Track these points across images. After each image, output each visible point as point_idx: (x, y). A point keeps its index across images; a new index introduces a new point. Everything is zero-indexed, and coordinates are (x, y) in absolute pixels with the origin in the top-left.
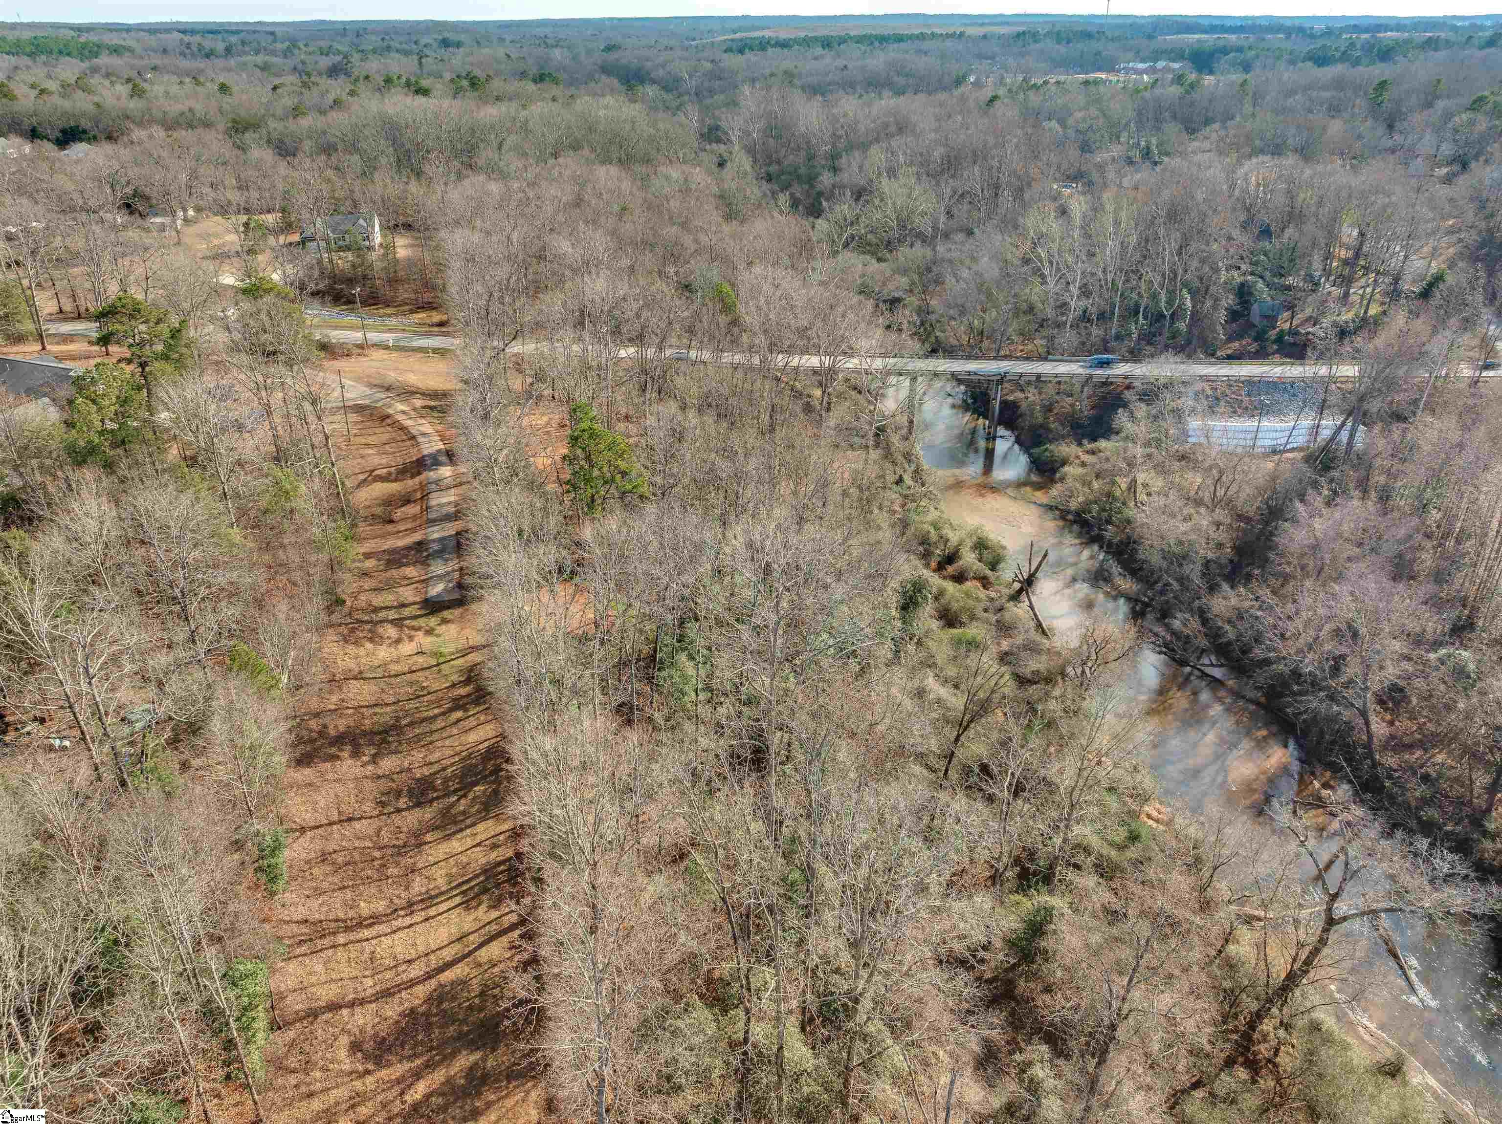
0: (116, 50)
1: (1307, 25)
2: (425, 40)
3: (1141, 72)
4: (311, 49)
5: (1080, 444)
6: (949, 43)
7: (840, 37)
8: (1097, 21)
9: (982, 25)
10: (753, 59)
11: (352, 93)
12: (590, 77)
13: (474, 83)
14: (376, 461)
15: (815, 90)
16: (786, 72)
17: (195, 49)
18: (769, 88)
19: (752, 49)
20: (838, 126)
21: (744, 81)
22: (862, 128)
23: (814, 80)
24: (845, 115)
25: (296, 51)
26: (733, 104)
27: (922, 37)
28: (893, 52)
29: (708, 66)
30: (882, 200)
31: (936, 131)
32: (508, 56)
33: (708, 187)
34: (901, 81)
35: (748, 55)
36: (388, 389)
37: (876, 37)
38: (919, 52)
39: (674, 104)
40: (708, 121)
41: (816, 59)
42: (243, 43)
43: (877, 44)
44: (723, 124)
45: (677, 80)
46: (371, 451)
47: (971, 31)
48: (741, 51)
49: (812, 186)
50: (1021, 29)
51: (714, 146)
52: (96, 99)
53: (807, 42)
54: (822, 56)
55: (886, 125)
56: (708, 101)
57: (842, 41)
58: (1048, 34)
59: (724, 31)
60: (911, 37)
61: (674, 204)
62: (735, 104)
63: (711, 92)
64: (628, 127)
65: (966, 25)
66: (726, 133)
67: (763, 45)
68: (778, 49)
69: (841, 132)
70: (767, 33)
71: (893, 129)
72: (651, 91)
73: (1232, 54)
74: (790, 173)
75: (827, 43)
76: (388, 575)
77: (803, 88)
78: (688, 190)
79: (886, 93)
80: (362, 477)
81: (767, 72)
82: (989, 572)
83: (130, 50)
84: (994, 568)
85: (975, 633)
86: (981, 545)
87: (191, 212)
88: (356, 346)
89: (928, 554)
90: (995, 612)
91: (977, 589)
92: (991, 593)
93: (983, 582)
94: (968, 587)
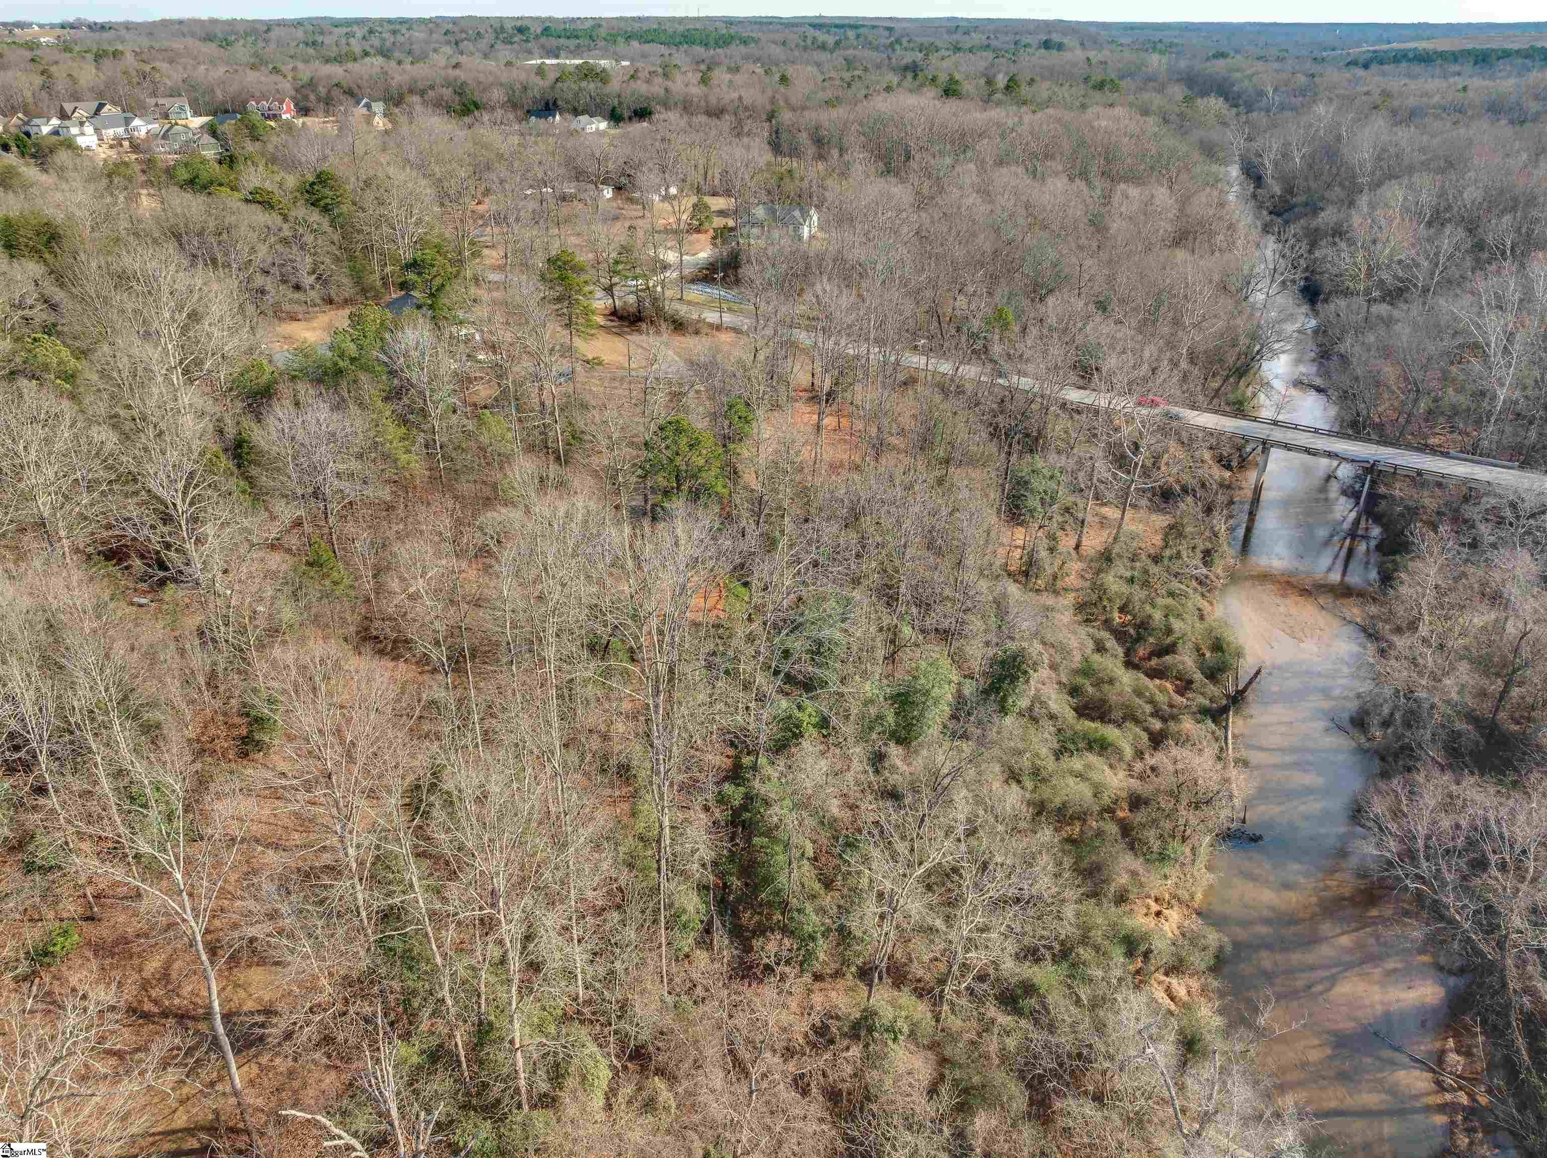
4: (911, 45)
13: (1009, 86)
17: (808, 41)
25: (896, 46)
42: (858, 36)
59: (1379, 40)
82: (1198, 676)
83: (757, 41)
84: (1213, 674)
85: (1111, 732)
86: (1218, 646)
87: (673, 190)
88: (711, 326)
89: (1139, 639)
90: (1164, 720)
91: (1162, 690)
92: (1178, 699)
93: (1185, 685)
94: (1152, 685)
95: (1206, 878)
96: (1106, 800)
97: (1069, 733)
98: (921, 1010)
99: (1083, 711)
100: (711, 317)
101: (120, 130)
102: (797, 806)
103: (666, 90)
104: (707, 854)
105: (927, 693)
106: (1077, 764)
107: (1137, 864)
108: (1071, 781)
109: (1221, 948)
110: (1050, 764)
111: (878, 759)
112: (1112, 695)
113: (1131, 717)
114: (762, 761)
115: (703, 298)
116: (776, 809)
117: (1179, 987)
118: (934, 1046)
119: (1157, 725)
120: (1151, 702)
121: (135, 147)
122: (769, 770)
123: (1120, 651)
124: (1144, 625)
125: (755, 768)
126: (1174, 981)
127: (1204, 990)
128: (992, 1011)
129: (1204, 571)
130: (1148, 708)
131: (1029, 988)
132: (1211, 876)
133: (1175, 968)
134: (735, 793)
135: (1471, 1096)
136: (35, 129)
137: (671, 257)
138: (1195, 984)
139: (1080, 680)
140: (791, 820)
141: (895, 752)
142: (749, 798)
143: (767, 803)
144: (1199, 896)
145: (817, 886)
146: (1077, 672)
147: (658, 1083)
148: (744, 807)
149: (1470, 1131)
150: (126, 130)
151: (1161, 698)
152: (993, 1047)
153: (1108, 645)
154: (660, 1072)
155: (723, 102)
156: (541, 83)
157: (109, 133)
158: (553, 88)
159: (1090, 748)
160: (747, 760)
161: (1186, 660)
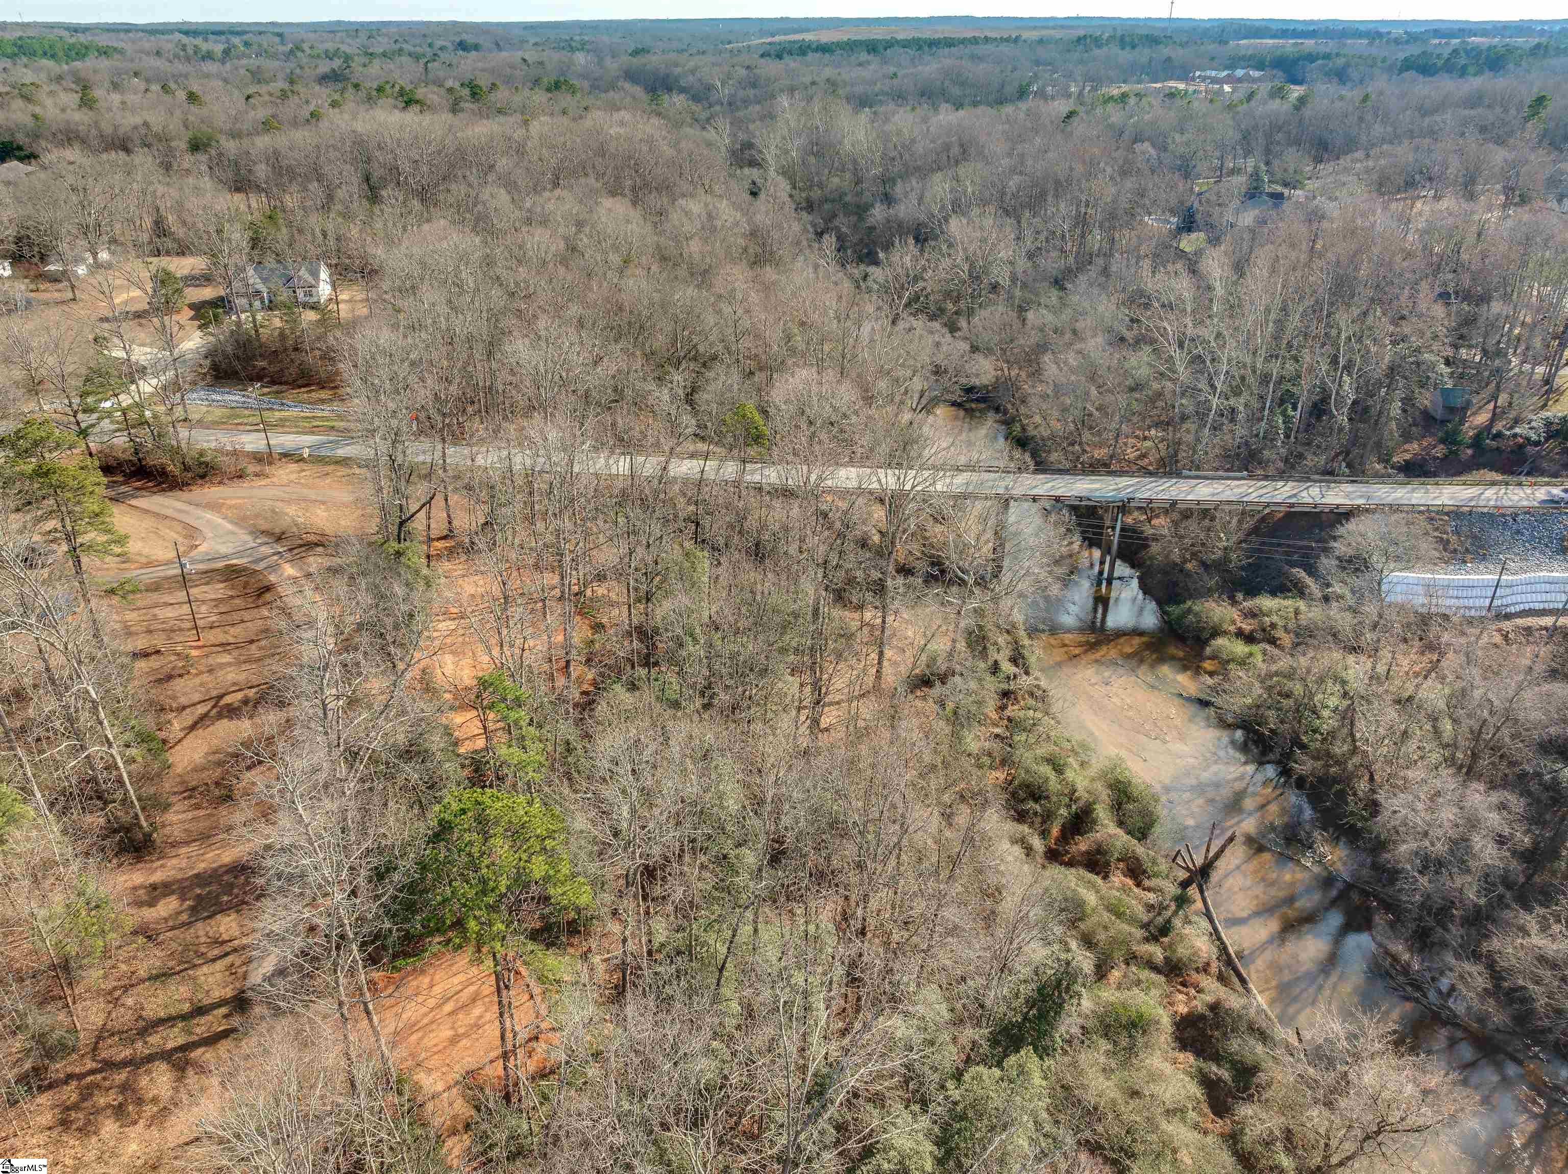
0: (104, 52)
1: (1384, 30)
2: (439, 43)
3: (1221, 81)
4: (315, 52)
5: (1234, 602)
6: (1004, 48)
7: (887, 42)
8: (1158, 25)
9: (1035, 28)
10: (792, 65)
11: (334, 104)
12: (612, 86)
13: (475, 93)
14: (231, 676)
15: (862, 102)
16: (828, 80)
17: (190, 51)
18: (810, 99)
19: (790, 53)
20: (891, 145)
21: (782, 91)
22: (919, 148)
23: (859, 89)
24: (899, 133)
25: (299, 54)
26: (769, 116)
27: (975, 41)
28: (945, 60)
29: (743, 72)
30: (950, 246)
31: (1010, 155)
32: (525, 60)
33: (737, 224)
34: (956, 91)
35: (787, 59)
36: (279, 538)
37: (925, 41)
38: (973, 57)
39: (704, 115)
40: (741, 136)
41: (860, 65)
42: (247, 44)
43: (926, 48)
44: (757, 141)
45: (709, 88)
46: (226, 658)
47: (1025, 35)
48: (779, 57)
49: (861, 219)
50: (1081, 33)
51: (746, 171)
52: (38, 110)
53: (851, 46)
54: (868, 63)
55: (947, 147)
56: (740, 114)
57: (889, 44)
58: (1112, 38)
59: (762, 33)
60: (963, 41)
61: (694, 247)
62: (772, 117)
63: (746, 102)
64: (645, 148)
65: (1018, 28)
66: (761, 152)
67: (803, 49)
68: (818, 55)
69: (893, 154)
70: (809, 37)
71: (956, 150)
72: (679, 100)
73: (1320, 62)
74: (833, 201)
75: (872, 47)
76: (188, 935)
77: (848, 99)
78: (713, 229)
79: (944, 107)
80: (201, 709)
81: (807, 79)
82: (1140, 850)
83: (121, 52)
84: (1145, 836)
87: (104, 256)
88: (258, 458)
100: (252, 442)
103: (35, 117)
115: (218, 413)
137: (142, 354)
155: (121, 131)
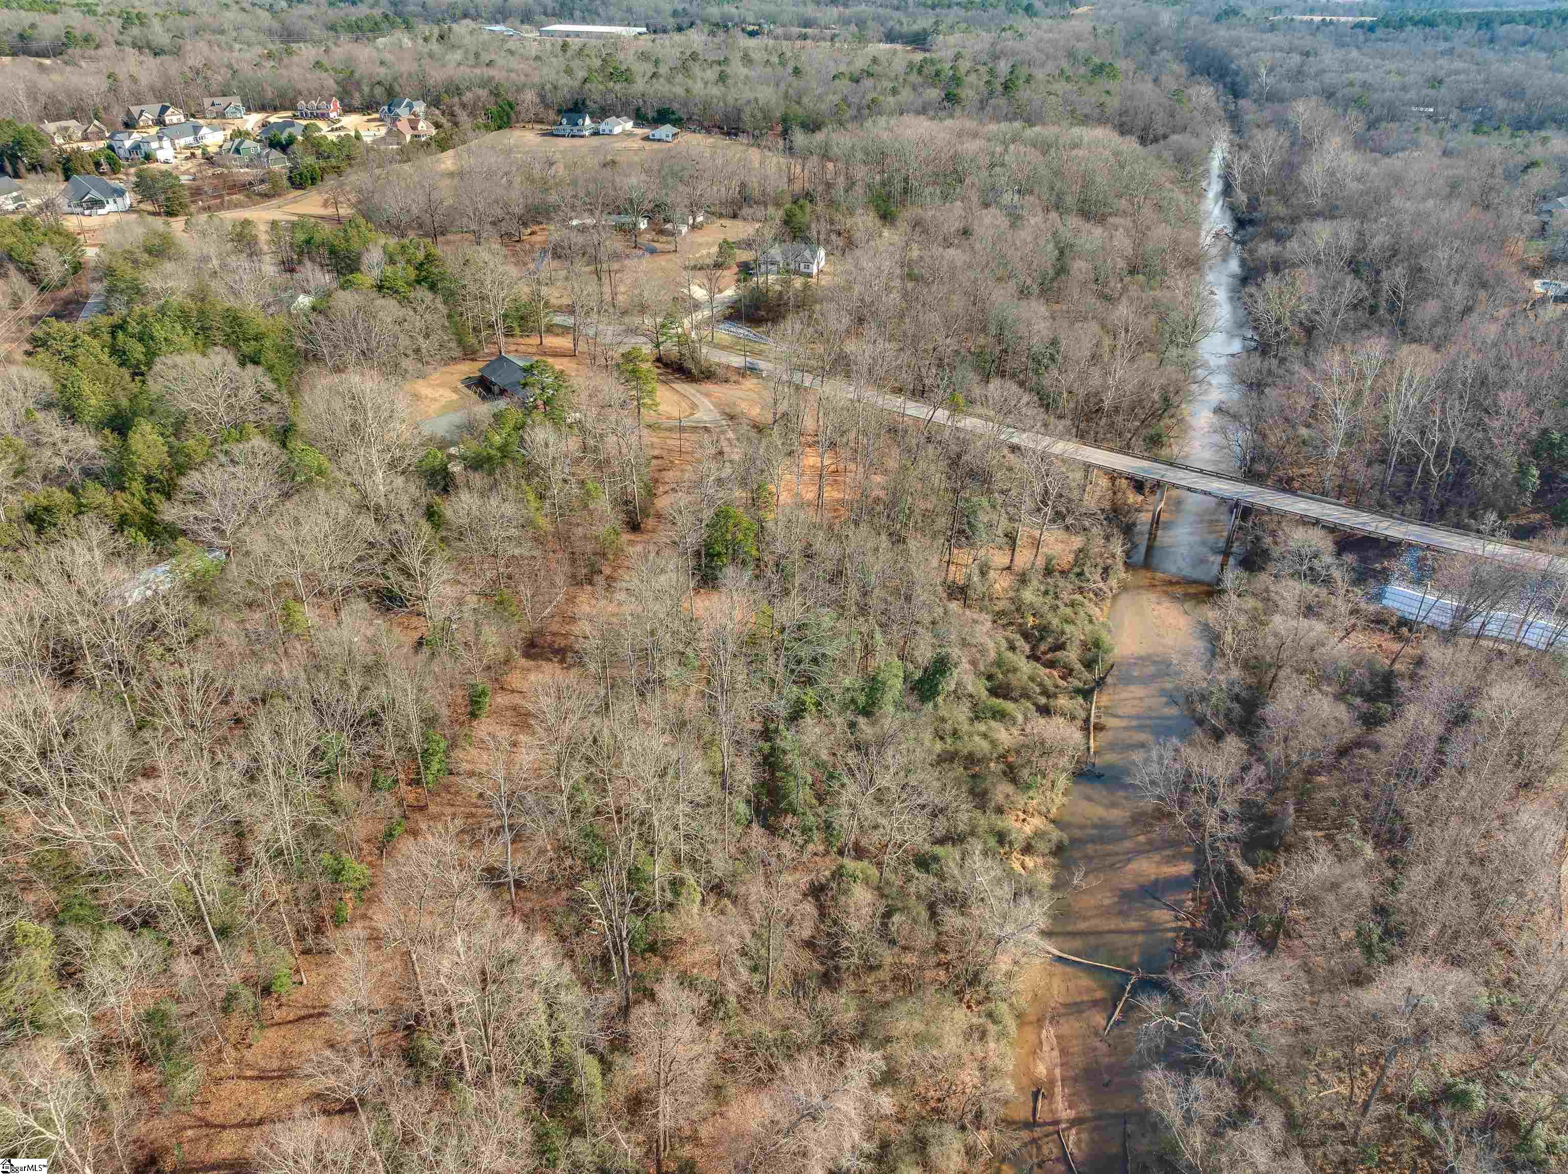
82: (1078, 666)
84: (1089, 665)
85: (1009, 706)
86: (1097, 644)
87: (700, 219)
88: (736, 371)
89: (1042, 638)
90: (1049, 697)
91: (1050, 676)
92: (1061, 683)
93: (1068, 673)
94: (1043, 671)
95: (1059, 800)
96: (1001, 750)
97: (981, 706)
98: (873, 871)
99: (994, 692)
100: (737, 361)
101: (190, 139)
102: (802, 754)
103: (687, 91)
104: (749, 781)
105: (884, 684)
106: (982, 727)
107: (1010, 789)
108: (977, 738)
109: (1061, 842)
110: (965, 727)
111: (852, 725)
112: (1013, 679)
113: (1026, 695)
114: (781, 727)
115: (730, 338)
116: (789, 756)
117: (1030, 862)
118: (878, 888)
119: (1043, 700)
120: (1040, 685)
121: (209, 159)
122: (785, 733)
123: (1027, 648)
124: (1044, 629)
125: (776, 731)
126: (1027, 859)
127: (1045, 865)
128: (914, 871)
129: (1101, 585)
130: (1038, 690)
131: (936, 859)
132: (1065, 800)
133: (1027, 849)
134: (766, 746)
135: (1193, 924)
136: (119, 144)
138: (1040, 860)
139: (995, 670)
140: (798, 762)
141: (862, 721)
142: (773, 748)
143: (784, 752)
144: (1054, 810)
145: (814, 801)
146: (992, 664)
147: (726, 901)
148: (771, 754)
149: (1185, 940)
150: (196, 139)
151: (1048, 682)
152: (913, 889)
153: (1017, 644)
154: (728, 895)
156: (571, 83)
157: (182, 142)
158: (581, 88)
159: (994, 717)
160: (772, 726)
161: (1072, 655)
